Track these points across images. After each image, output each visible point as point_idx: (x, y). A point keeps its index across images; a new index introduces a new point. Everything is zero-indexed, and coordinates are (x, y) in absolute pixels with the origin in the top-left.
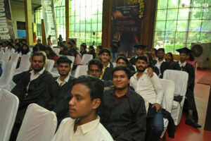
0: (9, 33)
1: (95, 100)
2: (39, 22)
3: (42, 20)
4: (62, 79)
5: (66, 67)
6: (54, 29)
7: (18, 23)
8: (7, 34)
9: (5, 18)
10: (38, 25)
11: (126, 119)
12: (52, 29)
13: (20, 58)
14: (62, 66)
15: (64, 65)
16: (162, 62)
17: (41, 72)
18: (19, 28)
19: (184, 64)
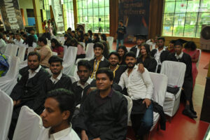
0: (18, 22)
1: (65, 112)
2: (47, 8)
3: (51, 6)
4: (55, 78)
5: (57, 65)
6: (62, 15)
7: (28, 10)
8: (16, 24)
9: (13, 8)
10: (47, 12)
11: (108, 118)
12: (60, 15)
13: (27, 49)
14: (53, 66)
15: (55, 64)
16: (161, 51)
17: (37, 71)
18: (29, 16)
19: (181, 56)
